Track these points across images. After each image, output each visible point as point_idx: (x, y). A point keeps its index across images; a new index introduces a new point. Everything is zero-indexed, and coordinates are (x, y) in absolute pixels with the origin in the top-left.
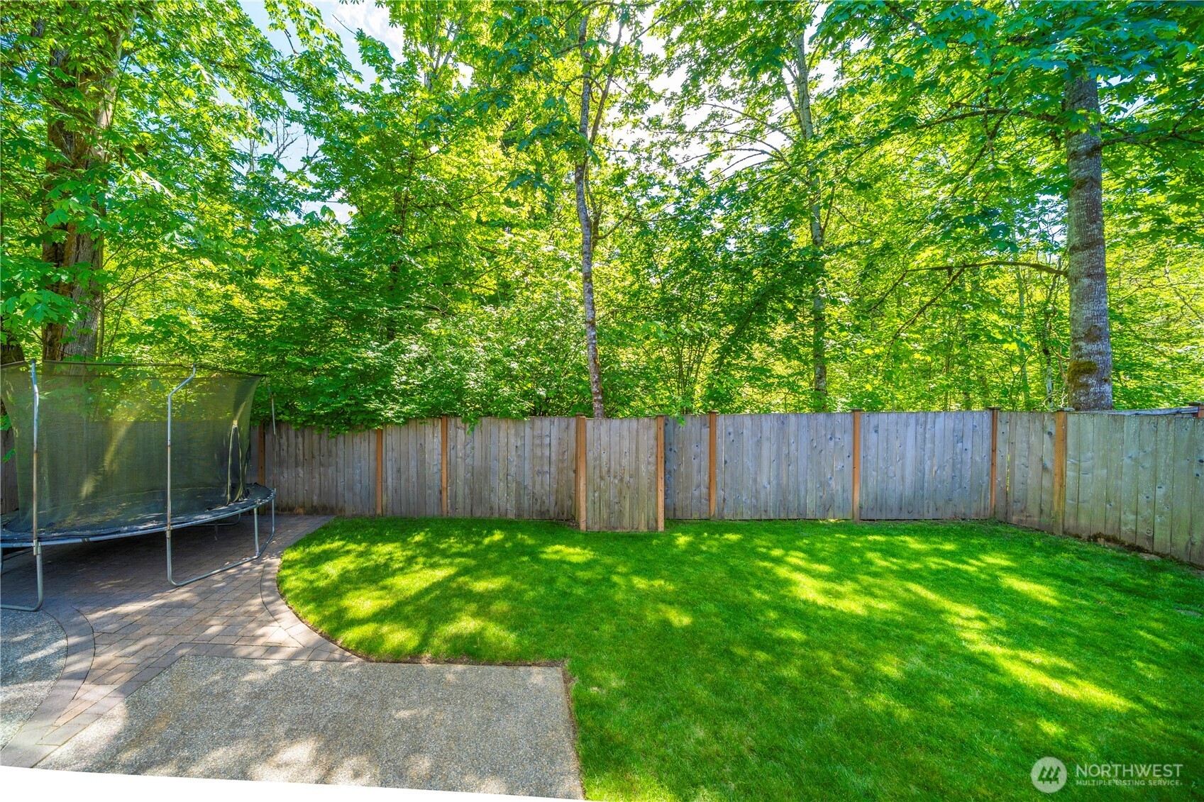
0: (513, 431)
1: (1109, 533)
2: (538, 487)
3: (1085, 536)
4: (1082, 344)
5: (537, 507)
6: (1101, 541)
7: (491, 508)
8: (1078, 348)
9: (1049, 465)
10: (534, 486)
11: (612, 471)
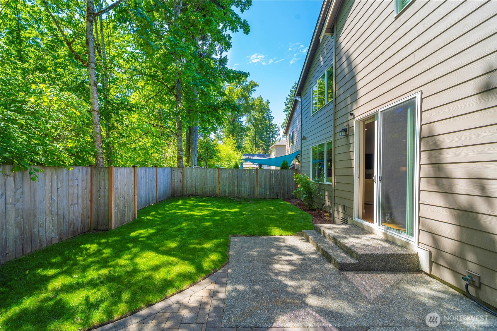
0: (55, 177)
1: (192, 194)
2: (71, 215)
3: (188, 195)
4: (180, 152)
5: (71, 229)
6: (191, 196)
7: (40, 241)
8: (179, 153)
9: (182, 181)
10: (69, 216)
11: (122, 194)
